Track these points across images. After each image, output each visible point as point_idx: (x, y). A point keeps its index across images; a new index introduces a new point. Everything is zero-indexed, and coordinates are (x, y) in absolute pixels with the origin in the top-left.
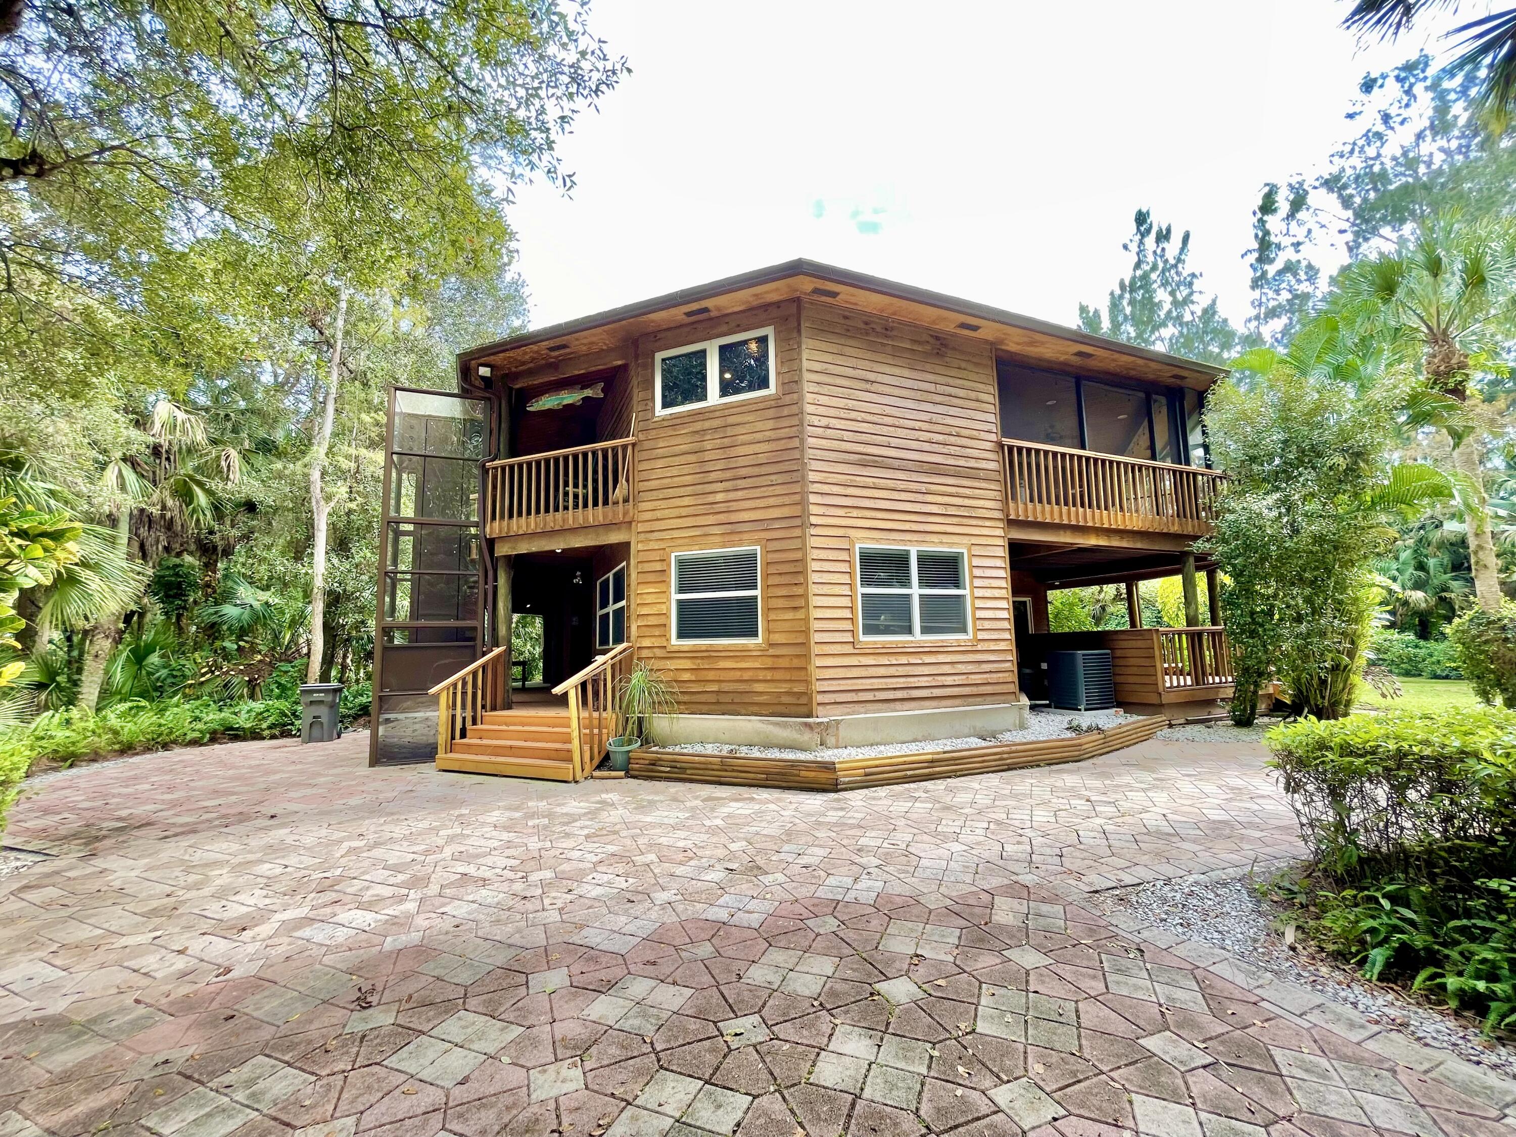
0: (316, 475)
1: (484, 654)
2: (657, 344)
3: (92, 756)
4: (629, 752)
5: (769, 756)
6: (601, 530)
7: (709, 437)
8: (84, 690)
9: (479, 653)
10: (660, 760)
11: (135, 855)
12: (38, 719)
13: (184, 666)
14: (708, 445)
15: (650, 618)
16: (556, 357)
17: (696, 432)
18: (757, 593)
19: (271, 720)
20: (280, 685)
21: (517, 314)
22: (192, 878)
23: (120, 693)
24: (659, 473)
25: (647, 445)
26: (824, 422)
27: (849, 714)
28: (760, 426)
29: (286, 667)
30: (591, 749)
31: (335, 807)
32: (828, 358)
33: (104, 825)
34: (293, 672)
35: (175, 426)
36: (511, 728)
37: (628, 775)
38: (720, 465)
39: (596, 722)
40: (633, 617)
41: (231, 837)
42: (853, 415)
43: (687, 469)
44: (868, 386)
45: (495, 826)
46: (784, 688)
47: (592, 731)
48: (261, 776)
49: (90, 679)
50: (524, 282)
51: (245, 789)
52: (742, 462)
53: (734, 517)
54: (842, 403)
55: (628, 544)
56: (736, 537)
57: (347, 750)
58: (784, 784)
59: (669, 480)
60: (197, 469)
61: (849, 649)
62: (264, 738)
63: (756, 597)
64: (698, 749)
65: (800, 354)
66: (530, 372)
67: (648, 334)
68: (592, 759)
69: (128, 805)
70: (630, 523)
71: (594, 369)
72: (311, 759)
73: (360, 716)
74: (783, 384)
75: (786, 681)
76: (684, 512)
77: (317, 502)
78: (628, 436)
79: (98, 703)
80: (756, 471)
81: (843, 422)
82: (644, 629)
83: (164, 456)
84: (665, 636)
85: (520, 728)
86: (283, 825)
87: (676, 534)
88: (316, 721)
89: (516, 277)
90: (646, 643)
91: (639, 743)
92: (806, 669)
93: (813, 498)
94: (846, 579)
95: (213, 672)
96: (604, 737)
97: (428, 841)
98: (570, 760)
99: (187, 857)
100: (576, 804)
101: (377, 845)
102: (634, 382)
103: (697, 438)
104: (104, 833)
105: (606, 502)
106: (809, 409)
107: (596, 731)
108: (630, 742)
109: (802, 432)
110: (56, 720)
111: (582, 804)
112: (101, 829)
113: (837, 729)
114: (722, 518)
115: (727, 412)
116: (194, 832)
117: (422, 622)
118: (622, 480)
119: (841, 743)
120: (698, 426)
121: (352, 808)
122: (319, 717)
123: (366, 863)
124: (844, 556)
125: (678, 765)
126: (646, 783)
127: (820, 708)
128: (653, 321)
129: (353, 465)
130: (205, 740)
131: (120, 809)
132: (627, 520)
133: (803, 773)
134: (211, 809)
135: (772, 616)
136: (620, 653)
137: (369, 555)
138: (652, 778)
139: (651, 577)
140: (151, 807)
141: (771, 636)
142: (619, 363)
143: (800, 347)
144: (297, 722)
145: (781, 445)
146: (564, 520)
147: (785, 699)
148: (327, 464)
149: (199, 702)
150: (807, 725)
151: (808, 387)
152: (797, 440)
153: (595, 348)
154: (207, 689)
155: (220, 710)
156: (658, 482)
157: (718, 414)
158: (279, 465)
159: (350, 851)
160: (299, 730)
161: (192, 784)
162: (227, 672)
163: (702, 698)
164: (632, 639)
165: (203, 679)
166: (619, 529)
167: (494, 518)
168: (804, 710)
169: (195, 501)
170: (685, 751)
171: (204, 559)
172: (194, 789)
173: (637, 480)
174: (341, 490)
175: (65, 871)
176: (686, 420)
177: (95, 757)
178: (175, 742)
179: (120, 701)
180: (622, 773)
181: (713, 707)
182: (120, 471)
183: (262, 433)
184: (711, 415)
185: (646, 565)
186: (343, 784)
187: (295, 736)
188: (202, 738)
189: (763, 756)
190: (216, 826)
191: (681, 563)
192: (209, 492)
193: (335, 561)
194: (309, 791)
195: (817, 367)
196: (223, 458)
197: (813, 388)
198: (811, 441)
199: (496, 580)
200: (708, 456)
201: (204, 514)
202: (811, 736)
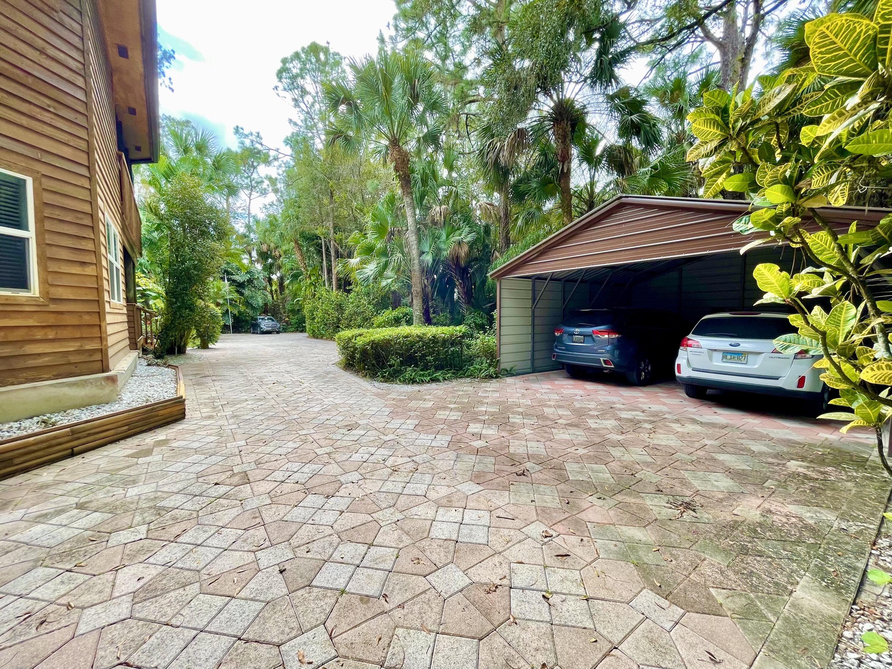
46: (73, 346)
58: (145, 428)
75: (74, 339)
92: (100, 326)
135: (53, 268)
141: (51, 290)
147: (74, 358)
150: (105, 379)
202: (112, 388)
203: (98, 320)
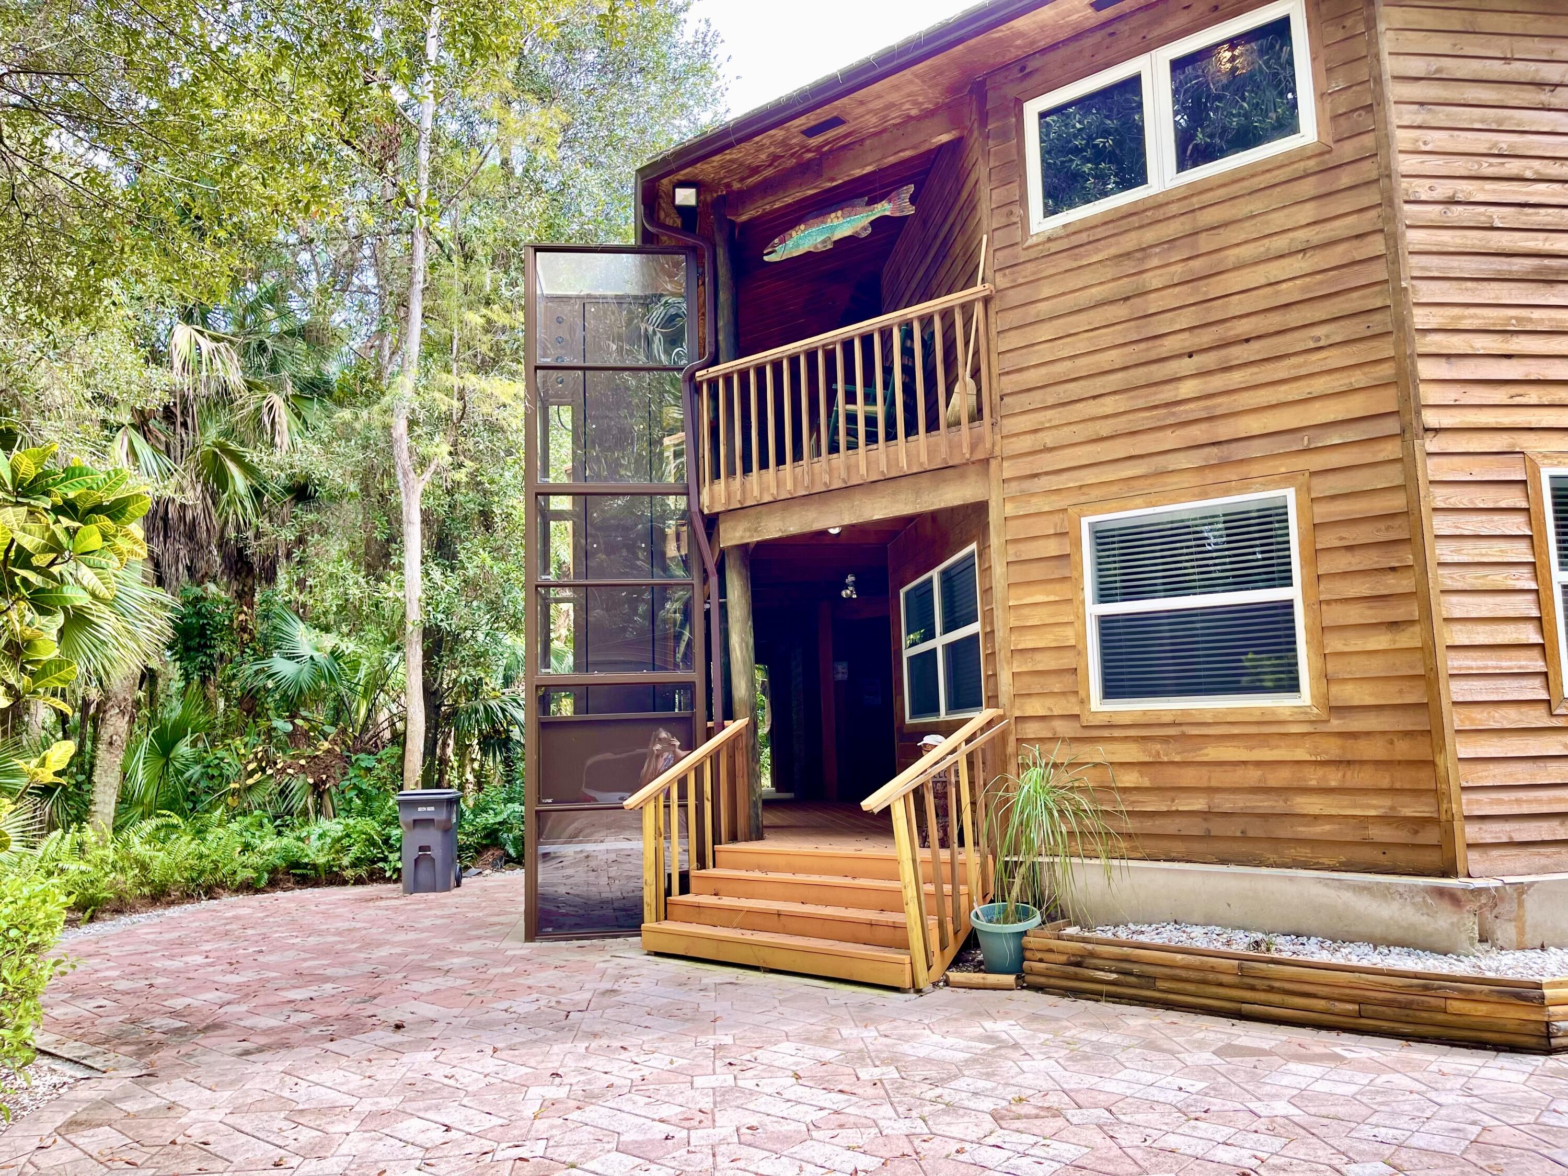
0: (400, 427)
1: (709, 735)
2: (1029, 84)
3: (115, 904)
4: (1025, 933)
5: (1354, 961)
6: (924, 481)
7: (1155, 262)
8: (97, 797)
9: (700, 733)
10: (1092, 955)
11: (210, 1082)
12: (45, 843)
13: (222, 759)
14: (1154, 280)
15: (1038, 656)
16: (819, 148)
17: (1128, 255)
18: (1293, 593)
19: (355, 851)
20: (360, 792)
21: (702, 101)
22: (306, 1135)
23: (142, 803)
24: (1045, 353)
25: (1015, 297)
26: (1444, 189)
27: (1544, 870)
28: (1279, 220)
29: (366, 761)
30: (941, 925)
31: (493, 1015)
32: (1442, 44)
33: (157, 1022)
34: (382, 771)
35: (200, 362)
36: (772, 876)
37: (1023, 984)
38: (1185, 319)
39: (946, 870)
40: (1002, 656)
41: (343, 1061)
42: (1513, 167)
43: (1107, 337)
44: (1544, 97)
45: (798, 1077)
46: (1375, 807)
47: (939, 888)
48: (359, 949)
49: (104, 780)
50: (716, 35)
51: (341, 971)
52: (1236, 306)
53: (1224, 430)
54: (1482, 142)
55: (980, 509)
56: (1231, 474)
57: (478, 907)
58: (1408, 1029)
59: (1068, 364)
60: (228, 433)
61: (1538, 717)
62: (344, 883)
63: (1288, 605)
64: (1169, 935)
65: (1373, 42)
66: (769, 187)
67: (1006, 67)
68: (943, 946)
69: (181, 989)
70: (986, 462)
71: (892, 160)
72: (427, 923)
73: (486, 847)
74: (1335, 117)
75: (1379, 791)
76: (1104, 428)
77: (405, 474)
78: (970, 282)
79: (115, 818)
80: (1275, 321)
81: (1489, 186)
82: (1027, 680)
83: (179, 419)
84: (1077, 693)
85: (788, 877)
86: (419, 1045)
87: (1090, 477)
88: (423, 855)
89: (703, 28)
90: (1035, 707)
91: (1037, 919)
92: (1433, 763)
93: (1426, 369)
94: (1521, 552)
95: (263, 770)
96: (964, 901)
97: (680, 1099)
98: (904, 945)
99: (286, 1093)
100: (937, 1038)
101: (588, 1098)
102: (981, 172)
103: (1129, 267)
104: (157, 1036)
105: (933, 424)
106: (1405, 164)
107: (947, 888)
108: (1024, 915)
109: (1392, 219)
110: (66, 846)
111: (950, 1041)
112: (151, 1029)
113: (1521, 904)
114: (1198, 433)
115: (1196, 202)
116: (286, 1045)
117: (597, 676)
118: (964, 373)
119: (1528, 938)
120: (1129, 242)
121: (521, 1019)
122: (427, 848)
123: (585, 1135)
124: (1514, 498)
125: (1136, 969)
126: (1066, 1002)
127: (1473, 855)
128: (1021, 35)
129: (457, 405)
130: (263, 883)
131: (171, 996)
132: (979, 455)
133: (1455, 1006)
134: (300, 1006)
135: (1335, 644)
136: (983, 730)
137: (489, 562)
138: (1077, 994)
139: (1036, 571)
140: (212, 996)
141: (1335, 689)
142: (945, 138)
143: (1371, 24)
144: (393, 857)
145: (1336, 255)
146: (848, 469)
147: (1378, 833)
148: (416, 405)
149: (248, 820)
150: (1441, 893)
151: (1398, 115)
152: (1379, 238)
153: (895, 117)
154: (256, 798)
155: (279, 833)
156: (1043, 370)
157: (1174, 209)
158: (346, 414)
159: (548, 1106)
160: (397, 870)
161: (261, 958)
162: (283, 770)
163: (1170, 826)
164: (1003, 699)
165: (250, 782)
166: (962, 477)
167: (716, 475)
168: (1432, 858)
169: (230, 487)
170: (1143, 939)
171: (235, 586)
172: (267, 967)
173: (995, 371)
174: (440, 450)
175: (120, 1100)
176: (1100, 233)
177: (120, 907)
178: (221, 885)
179: (143, 817)
180: (1010, 979)
181: (1198, 847)
182: (131, 443)
183: (308, 371)
184: (1160, 214)
185: (1022, 547)
186: (493, 971)
187: (389, 880)
188: (259, 879)
189: (1338, 959)
190: (316, 1038)
191: (1102, 537)
192: (249, 470)
193: (437, 574)
194: (441, 982)
195: (1417, 66)
196: (265, 410)
197: (1410, 115)
198: (1415, 238)
199: (723, 593)
200: (1154, 303)
201: (244, 508)
202: (1455, 919)
203: (1430, 751)
